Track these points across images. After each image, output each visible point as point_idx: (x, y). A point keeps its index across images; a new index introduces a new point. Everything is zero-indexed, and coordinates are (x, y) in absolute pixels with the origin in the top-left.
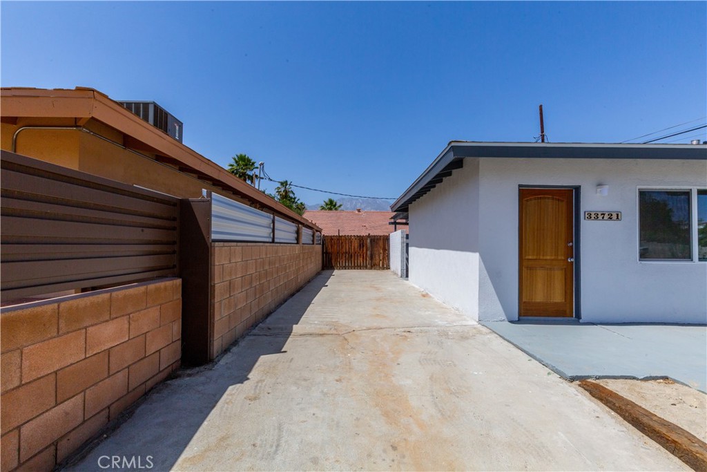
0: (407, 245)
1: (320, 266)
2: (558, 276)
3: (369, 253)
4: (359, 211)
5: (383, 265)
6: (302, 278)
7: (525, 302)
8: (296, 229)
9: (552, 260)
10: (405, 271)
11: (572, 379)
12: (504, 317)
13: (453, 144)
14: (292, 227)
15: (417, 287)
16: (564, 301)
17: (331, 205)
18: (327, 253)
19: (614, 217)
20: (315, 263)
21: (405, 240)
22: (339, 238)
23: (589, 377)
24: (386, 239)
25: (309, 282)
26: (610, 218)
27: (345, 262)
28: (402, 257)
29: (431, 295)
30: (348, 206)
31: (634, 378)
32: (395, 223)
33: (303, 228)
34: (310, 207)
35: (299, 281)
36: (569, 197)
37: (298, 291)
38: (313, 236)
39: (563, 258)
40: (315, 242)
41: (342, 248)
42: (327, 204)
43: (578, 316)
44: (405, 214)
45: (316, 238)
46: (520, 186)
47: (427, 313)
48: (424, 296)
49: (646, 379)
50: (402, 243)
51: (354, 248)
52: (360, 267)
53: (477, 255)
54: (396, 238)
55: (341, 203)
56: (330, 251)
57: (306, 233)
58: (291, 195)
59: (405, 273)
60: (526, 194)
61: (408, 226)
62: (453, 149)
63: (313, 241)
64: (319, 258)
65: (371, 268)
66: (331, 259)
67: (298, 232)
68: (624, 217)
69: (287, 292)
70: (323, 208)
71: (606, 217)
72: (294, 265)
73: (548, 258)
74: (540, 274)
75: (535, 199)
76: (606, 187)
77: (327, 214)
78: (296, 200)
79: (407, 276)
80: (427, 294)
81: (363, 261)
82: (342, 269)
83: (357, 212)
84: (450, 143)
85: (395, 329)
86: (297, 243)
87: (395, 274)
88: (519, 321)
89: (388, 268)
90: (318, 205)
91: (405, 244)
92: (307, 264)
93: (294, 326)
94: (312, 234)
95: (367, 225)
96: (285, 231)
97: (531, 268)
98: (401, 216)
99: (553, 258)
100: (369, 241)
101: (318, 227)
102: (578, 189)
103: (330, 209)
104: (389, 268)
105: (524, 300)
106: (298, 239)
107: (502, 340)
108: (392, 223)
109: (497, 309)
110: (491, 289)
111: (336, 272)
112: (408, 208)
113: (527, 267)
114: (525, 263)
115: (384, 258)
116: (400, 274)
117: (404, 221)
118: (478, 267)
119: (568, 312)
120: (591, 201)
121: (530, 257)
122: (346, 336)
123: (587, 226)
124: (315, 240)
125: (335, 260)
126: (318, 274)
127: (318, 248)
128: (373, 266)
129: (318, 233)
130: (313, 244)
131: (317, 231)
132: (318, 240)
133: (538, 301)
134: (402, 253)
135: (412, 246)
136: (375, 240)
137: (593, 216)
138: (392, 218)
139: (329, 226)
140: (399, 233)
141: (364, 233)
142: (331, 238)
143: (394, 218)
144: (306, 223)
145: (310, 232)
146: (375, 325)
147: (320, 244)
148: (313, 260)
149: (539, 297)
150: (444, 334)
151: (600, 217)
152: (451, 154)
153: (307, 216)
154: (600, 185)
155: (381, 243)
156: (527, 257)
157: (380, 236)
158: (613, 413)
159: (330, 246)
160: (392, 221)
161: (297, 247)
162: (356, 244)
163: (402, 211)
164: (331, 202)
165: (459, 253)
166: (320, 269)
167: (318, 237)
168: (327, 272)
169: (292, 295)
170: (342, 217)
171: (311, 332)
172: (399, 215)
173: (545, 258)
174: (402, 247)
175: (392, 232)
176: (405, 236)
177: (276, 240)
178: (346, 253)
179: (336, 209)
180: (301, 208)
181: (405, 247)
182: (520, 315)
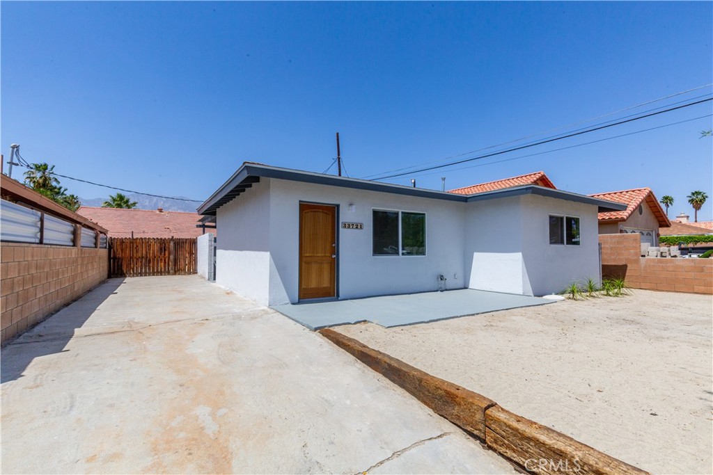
0: (215, 248)
1: (105, 273)
2: (326, 267)
3: (172, 257)
4: (161, 210)
5: (189, 270)
6: (79, 286)
7: (304, 289)
8: (72, 229)
9: (322, 257)
10: (213, 274)
11: (316, 329)
12: (288, 301)
13: (247, 164)
14: (67, 227)
15: (223, 287)
16: (329, 286)
17: (121, 202)
18: (115, 258)
19: (359, 227)
20: (98, 269)
21: (213, 243)
22: (133, 241)
23: (326, 326)
24: (193, 242)
25: (90, 291)
26: (357, 228)
27: (141, 269)
28: (210, 260)
29: (235, 292)
30: (147, 204)
31: (349, 324)
32: (204, 226)
33: (83, 228)
34: (87, 201)
35: (76, 289)
36: (333, 211)
37: (75, 300)
38: (96, 238)
39: (329, 255)
40: (99, 246)
41: (137, 252)
42: (114, 200)
43: (338, 296)
44: (213, 217)
45: (99, 241)
46: (300, 201)
47: (227, 306)
48: (228, 294)
49: (356, 323)
50: (210, 246)
51: (154, 251)
52: (160, 273)
53: (268, 253)
54: (204, 241)
55: (136, 201)
56: (120, 256)
57: (86, 236)
58: (54, 184)
59: (213, 276)
60: (305, 208)
61: (215, 230)
62: (247, 168)
63: (96, 244)
64: (105, 264)
65: (175, 273)
66: (122, 265)
67: (75, 233)
68: (365, 227)
69: (59, 302)
70: (109, 205)
71: (354, 227)
72: (69, 271)
73: (320, 255)
74: (314, 267)
75: (311, 212)
76: (354, 207)
77: (115, 212)
78: (62, 190)
79: (215, 279)
80: (232, 292)
81: (165, 266)
82: (137, 276)
83: (158, 212)
84: (244, 163)
85: (194, 319)
86: (74, 245)
87: (202, 277)
88: (299, 303)
89: (195, 272)
90: (100, 199)
91: (213, 247)
92: (87, 271)
93: (76, 330)
94: (94, 235)
95: (171, 228)
96: (57, 231)
97: (308, 263)
98: (209, 219)
99: (323, 255)
100: (172, 244)
101: (101, 227)
102: (338, 206)
103: (119, 206)
104: (197, 273)
105: (303, 287)
106: (74, 242)
107: (281, 315)
108: (200, 226)
109: (283, 295)
110: (278, 280)
111: (128, 280)
112: (216, 212)
113: (305, 262)
114: (304, 259)
115: (190, 263)
116: (207, 277)
117: (213, 224)
118: (268, 263)
119: (332, 294)
120: (346, 215)
121: (308, 255)
122: (141, 331)
123: (344, 233)
124: (99, 243)
125: (127, 267)
126: (102, 282)
127: (103, 253)
128: (177, 271)
129: (102, 236)
130: (96, 247)
131: (101, 233)
132: (102, 243)
133: (313, 286)
134: (210, 256)
135: (219, 249)
136: (179, 243)
137: (347, 226)
138: (199, 221)
139: (117, 226)
140: (207, 235)
141: (166, 236)
142: (122, 241)
143: (201, 220)
144: (84, 222)
145: (91, 233)
146: (175, 318)
147: (106, 248)
148: (95, 267)
149: (313, 285)
150: (238, 317)
151: (351, 227)
152: (245, 172)
153: (82, 213)
154: (351, 205)
155: (187, 246)
156: (306, 255)
157: (186, 239)
158: (330, 341)
159: (119, 250)
160: (201, 223)
161: (74, 250)
162: (156, 247)
163: (210, 213)
164: (121, 197)
165: (257, 252)
166: (106, 276)
167: (103, 239)
168: (114, 281)
169: (67, 305)
170: (137, 217)
171: (98, 332)
172: (208, 218)
173: (318, 255)
174: (210, 250)
175: (200, 235)
176: (213, 239)
177: (45, 241)
178: (142, 257)
179: (129, 207)
180: (72, 202)
181: (213, 250)
182: (299, 298)
